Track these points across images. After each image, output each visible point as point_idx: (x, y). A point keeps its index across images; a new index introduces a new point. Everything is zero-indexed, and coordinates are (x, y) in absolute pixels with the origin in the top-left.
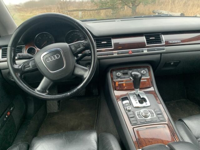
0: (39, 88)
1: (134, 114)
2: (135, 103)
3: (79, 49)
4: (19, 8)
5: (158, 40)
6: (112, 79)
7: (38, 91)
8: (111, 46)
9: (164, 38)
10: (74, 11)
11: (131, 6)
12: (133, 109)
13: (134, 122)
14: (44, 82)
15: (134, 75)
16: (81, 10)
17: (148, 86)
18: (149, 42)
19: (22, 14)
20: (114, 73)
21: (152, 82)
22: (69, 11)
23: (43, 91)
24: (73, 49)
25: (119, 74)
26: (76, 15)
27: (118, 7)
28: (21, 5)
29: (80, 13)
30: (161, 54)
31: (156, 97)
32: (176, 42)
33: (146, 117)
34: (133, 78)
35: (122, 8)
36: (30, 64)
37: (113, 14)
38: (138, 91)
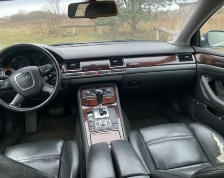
0: (13, 103)
1: (94, 124)
2: (97, 115)
3: (46, 71)
4: (3, 22)
5: (121, 63)
6: (81, 96)
7: (12, 105)
8: (79, 68)
9: (126, 61)
10: (67, 27)
11: (131, 23)
12: (94, 120)
13: (92, 130)
14: (17, 98)
15: (98, 92)
16: (75, 27)
17: (112, 102)
18: (112, 64)
19: (7, 30)
20: (83, 91)
21: (116, 99)
22: (61, 27)
23: (16, 105)
24: (42, 70)
25: (88, 92)
26: (69, 31)
27: (116, 24)
28: (6, 19)
29: (74, 29)
30: (123, 74)
31: (117, 112)
32: (135, 64)
33: (103, 126)
34: (97, 95)
35: (120, 24)
36: (6, 84)
37: (111, 30)
38: (101, 106)
